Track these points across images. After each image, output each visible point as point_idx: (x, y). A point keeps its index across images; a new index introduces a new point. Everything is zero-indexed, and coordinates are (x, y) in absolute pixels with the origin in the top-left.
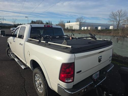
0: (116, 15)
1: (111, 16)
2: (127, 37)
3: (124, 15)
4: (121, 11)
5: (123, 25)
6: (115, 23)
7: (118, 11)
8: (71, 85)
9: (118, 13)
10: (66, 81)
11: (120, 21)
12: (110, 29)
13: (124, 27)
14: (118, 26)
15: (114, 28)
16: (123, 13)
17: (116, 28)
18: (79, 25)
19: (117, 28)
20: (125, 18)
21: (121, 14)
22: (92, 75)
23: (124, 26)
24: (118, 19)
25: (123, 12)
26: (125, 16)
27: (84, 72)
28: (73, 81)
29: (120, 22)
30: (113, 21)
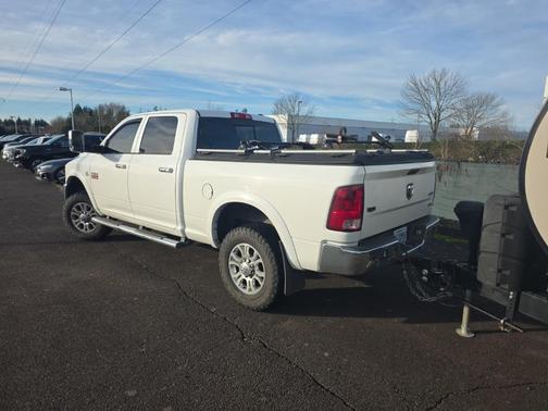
0: (426, 90)
1: (409, 92)
2: (467, 161)
3: (455, 89)
4: (444, 73)
5: (452, 126)
6: (425, 121)
7: (434, 72)
8: (357, 236)
9: (433, 83)
10: (344, 227)
11: (440, 109)
12: (406, 141)
13: (457, 135)
14: (435, 132)
15: (420, 136)
16: (450, 83)
17: (429, 140)
18: (289, 128)
19: (434, 140)
20: (456, 100)
21: (442, 84)
22: (394, 229)
23: (455, 130)
24: (434, 104)
25: (449, 80)
26: (457, 92)
27: (384, 212)
28: (359, 229)
29: (443, 115)
30: (418, 112)
